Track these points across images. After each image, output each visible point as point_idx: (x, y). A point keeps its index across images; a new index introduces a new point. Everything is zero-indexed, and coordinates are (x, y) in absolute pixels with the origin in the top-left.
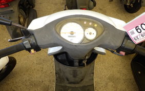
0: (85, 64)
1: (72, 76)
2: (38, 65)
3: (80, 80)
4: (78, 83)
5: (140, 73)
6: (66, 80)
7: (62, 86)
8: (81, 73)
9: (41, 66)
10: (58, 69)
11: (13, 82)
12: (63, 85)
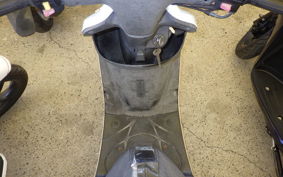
0: (159, 59)
1: (135, 94)
2: (71, 86)
3: (151, 102)
4: (148, 109)
5: (268, 89)
6: (124, 104)
7: (117, 117)
8: (153, 87)
9: (76, 87)
10: (108, 83)
11: (25, 118)
12: (118, 113)
